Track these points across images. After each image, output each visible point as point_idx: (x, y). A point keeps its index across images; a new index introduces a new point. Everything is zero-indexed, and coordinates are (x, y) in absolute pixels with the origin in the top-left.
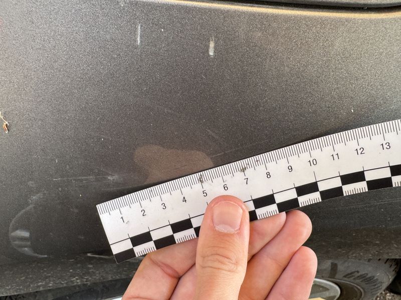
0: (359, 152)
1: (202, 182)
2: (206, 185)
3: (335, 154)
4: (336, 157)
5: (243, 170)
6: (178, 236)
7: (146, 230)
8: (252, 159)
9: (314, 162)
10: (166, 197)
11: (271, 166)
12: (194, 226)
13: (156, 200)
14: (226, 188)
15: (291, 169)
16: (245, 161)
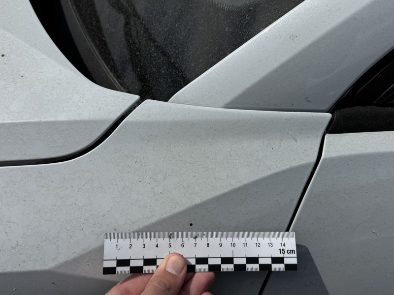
0: (258, 245)
1: (170, 238)
2: (172, 240)
4: (245, 245)
5: (195, 238)
6: (146, 269)
7: (128, 258)
8: (202, 233)
9: (234, 245)
10: (147, 240)
11: (211, 240)
12: (157, 264)
13: (141, 240)
14: (183, 245)
15: (221, 245)
16: (198, 233)
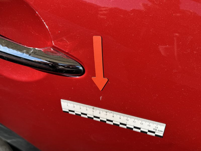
3: (134, 121)
